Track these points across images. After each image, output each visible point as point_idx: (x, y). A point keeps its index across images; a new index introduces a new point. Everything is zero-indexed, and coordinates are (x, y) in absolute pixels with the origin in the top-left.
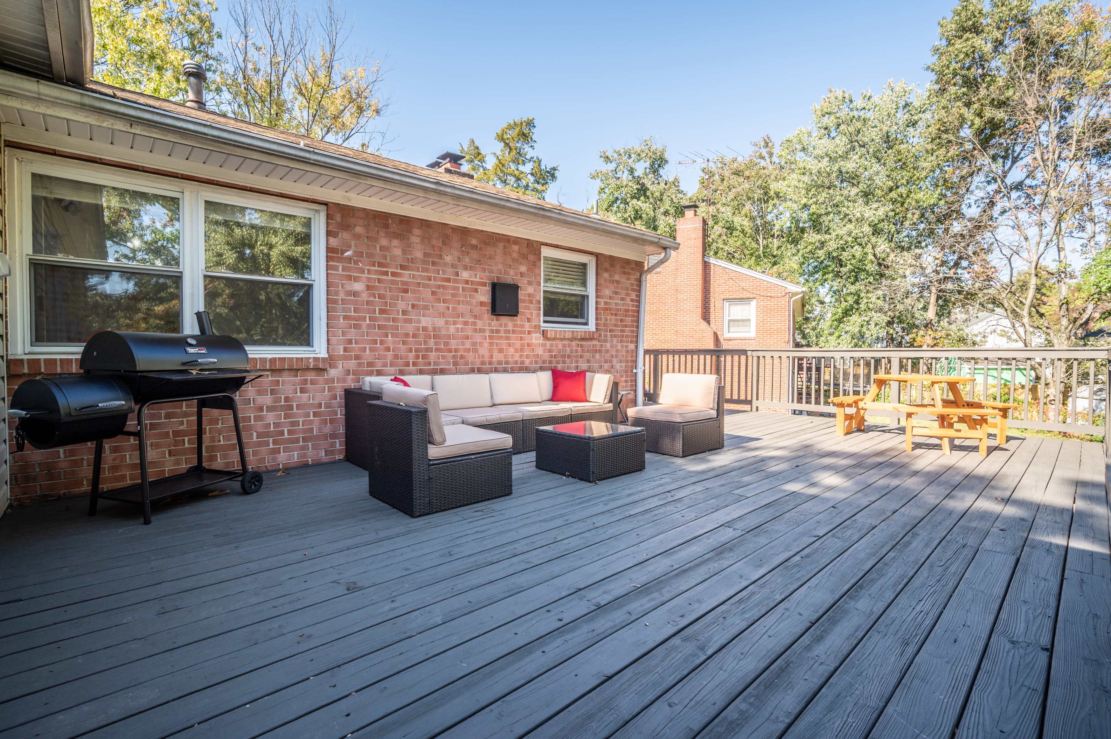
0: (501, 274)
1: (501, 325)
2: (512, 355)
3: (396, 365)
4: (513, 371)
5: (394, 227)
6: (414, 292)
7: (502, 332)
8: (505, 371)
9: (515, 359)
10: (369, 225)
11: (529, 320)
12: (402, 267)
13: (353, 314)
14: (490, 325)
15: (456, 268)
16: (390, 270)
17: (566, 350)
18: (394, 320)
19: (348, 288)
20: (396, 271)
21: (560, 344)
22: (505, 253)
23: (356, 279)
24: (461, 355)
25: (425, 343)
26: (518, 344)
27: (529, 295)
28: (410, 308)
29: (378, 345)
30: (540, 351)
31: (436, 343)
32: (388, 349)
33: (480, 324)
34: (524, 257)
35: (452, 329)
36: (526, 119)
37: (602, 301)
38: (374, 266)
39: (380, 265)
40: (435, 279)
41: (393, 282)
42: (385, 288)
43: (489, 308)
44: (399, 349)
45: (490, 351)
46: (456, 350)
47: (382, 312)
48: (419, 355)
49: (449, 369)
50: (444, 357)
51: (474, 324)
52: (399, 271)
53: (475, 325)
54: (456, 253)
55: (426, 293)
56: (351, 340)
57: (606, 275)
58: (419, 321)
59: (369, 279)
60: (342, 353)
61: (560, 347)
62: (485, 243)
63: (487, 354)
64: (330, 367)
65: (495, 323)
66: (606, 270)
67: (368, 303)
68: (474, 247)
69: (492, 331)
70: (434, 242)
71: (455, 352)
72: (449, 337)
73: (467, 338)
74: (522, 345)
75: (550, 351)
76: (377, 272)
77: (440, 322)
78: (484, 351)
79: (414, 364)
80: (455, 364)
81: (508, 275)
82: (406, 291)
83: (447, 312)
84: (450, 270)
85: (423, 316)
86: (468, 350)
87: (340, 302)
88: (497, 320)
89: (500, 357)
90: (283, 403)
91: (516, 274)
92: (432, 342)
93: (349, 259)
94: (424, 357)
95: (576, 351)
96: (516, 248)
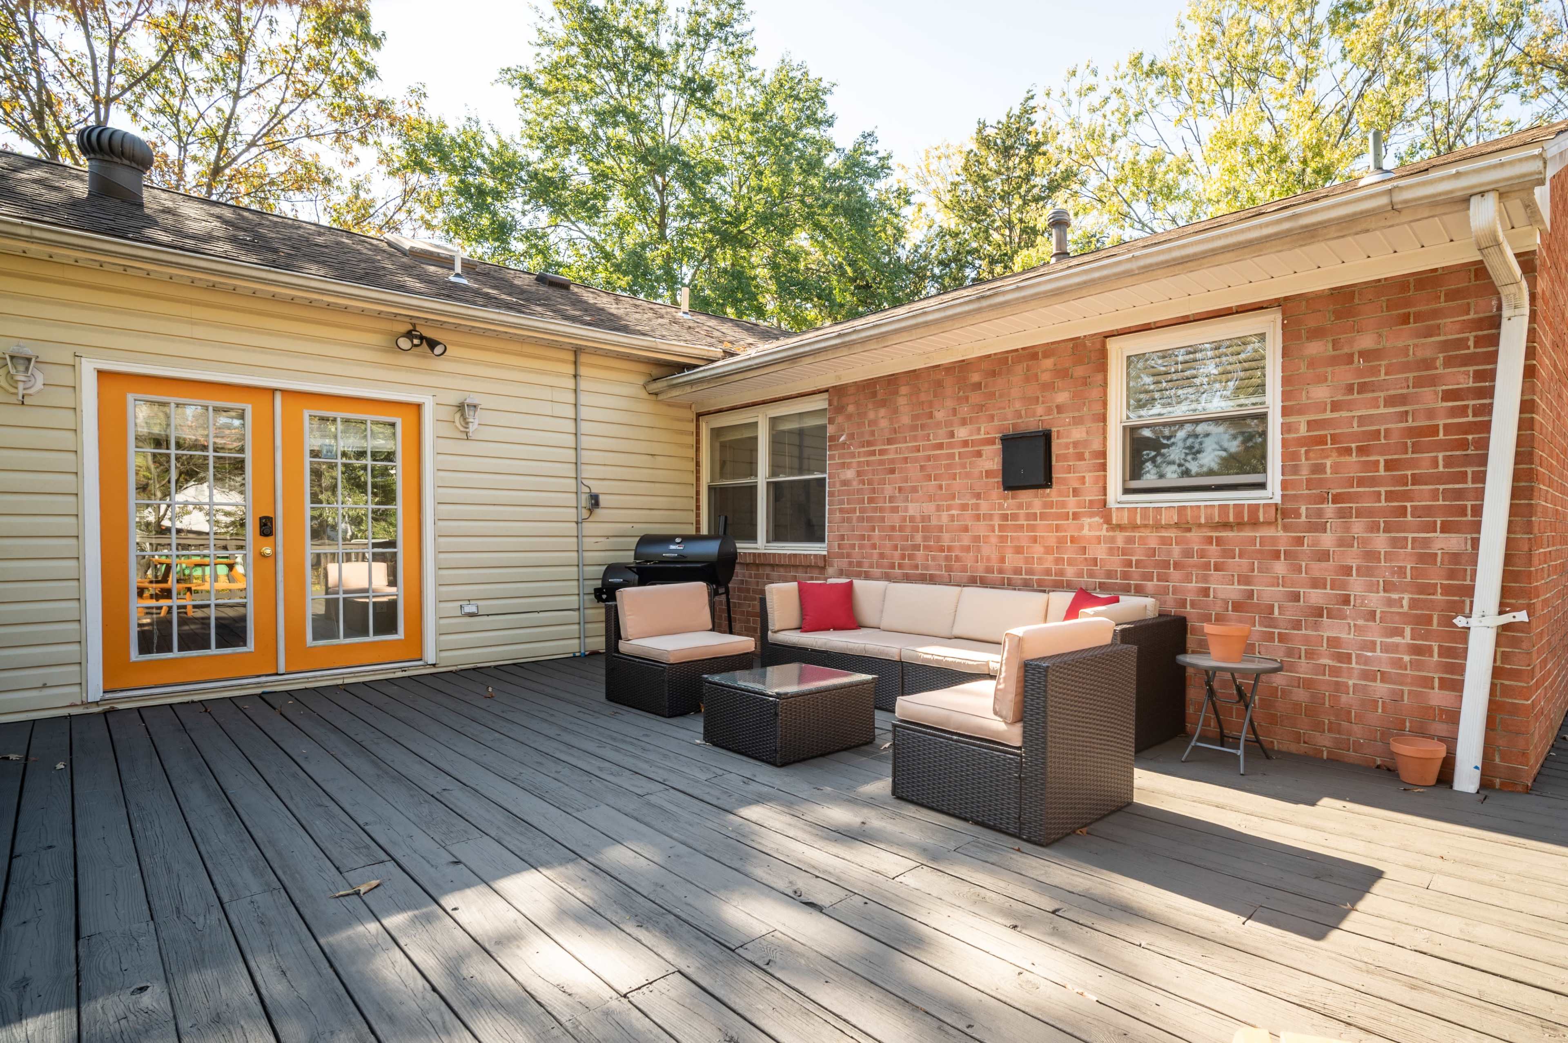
0: (1020, 417)
1: (1020, 506)
2: (1039, 559)
5: (881, 394)
6: (901, 471)
7: (1022, 517)
9: (1047, 565)
10: (859, 400)
11: (1076, 492)
12: (889, 441)
13: (845, 506)
14: (1000, 506)
15: (952, 426)
16: (877, 448)
17: (1170, 552)
18: (881, 509)
19: (842, 478)
20: (883, 447)
21: (1152, 539)
22: (1027, 379)
23: (849, 467)
24: (957, 556)
25: (912, 537)
26: (1051, 538)
27: (1076, 444)
28: (897, 493)
29: (866, 541)
30: (1100, 552)
31: (925, 538)
32: (875, 546)
33: (984, 507)
34: (1065, 374)
35: (945, 517)
37: (1302, 422)
38: (864, 446)
39: (869, 443)
40: (924, 448)
41: (881, 462)
42: (874, 471)
43: (1000, 479)
44: (885, 547)
45: (1001, 550)
46: (950, 549)
47: (870, 500)
48: (905, 554)
49: (940, 576)
50: (934, 558)
51: (977, 507)
52: (886, 447)
53: (977, 510)
54: (950, 404)
55: (914, 471)
56: (844, 535)
58: (906, 509)
59: (859, 463)
60: (838, 550)
61: (1153, 543)
62: (994, 374)
63: (995, 555)
64: (829, 566)
65: (1010, 503)
67: (858, 492)
68: (978, 386)
69: (1005, 517)
70: (923, 397)
71: (948, 550)
72: (940, 528)
73: (966, 529)
74: (1061, 541)
75: (1124, 552)
76: (866, 454)
77: (929, 508)
78: (989, 550)
79: (900, 566)
80: (948, 570)
81: (1034, 416)
82: (893, 471)
83: (939, 492)
84: (943, 431)
85: (911, 501)
86: (967, 549)
87: (837, 493)
88: (1013, 497)
89: (1019, 561)
91: (1049, 411)
92: (919, 538)
93: (843, 445)
94: (910, 557)
95: (1202, 554)
96: (1048, 363)
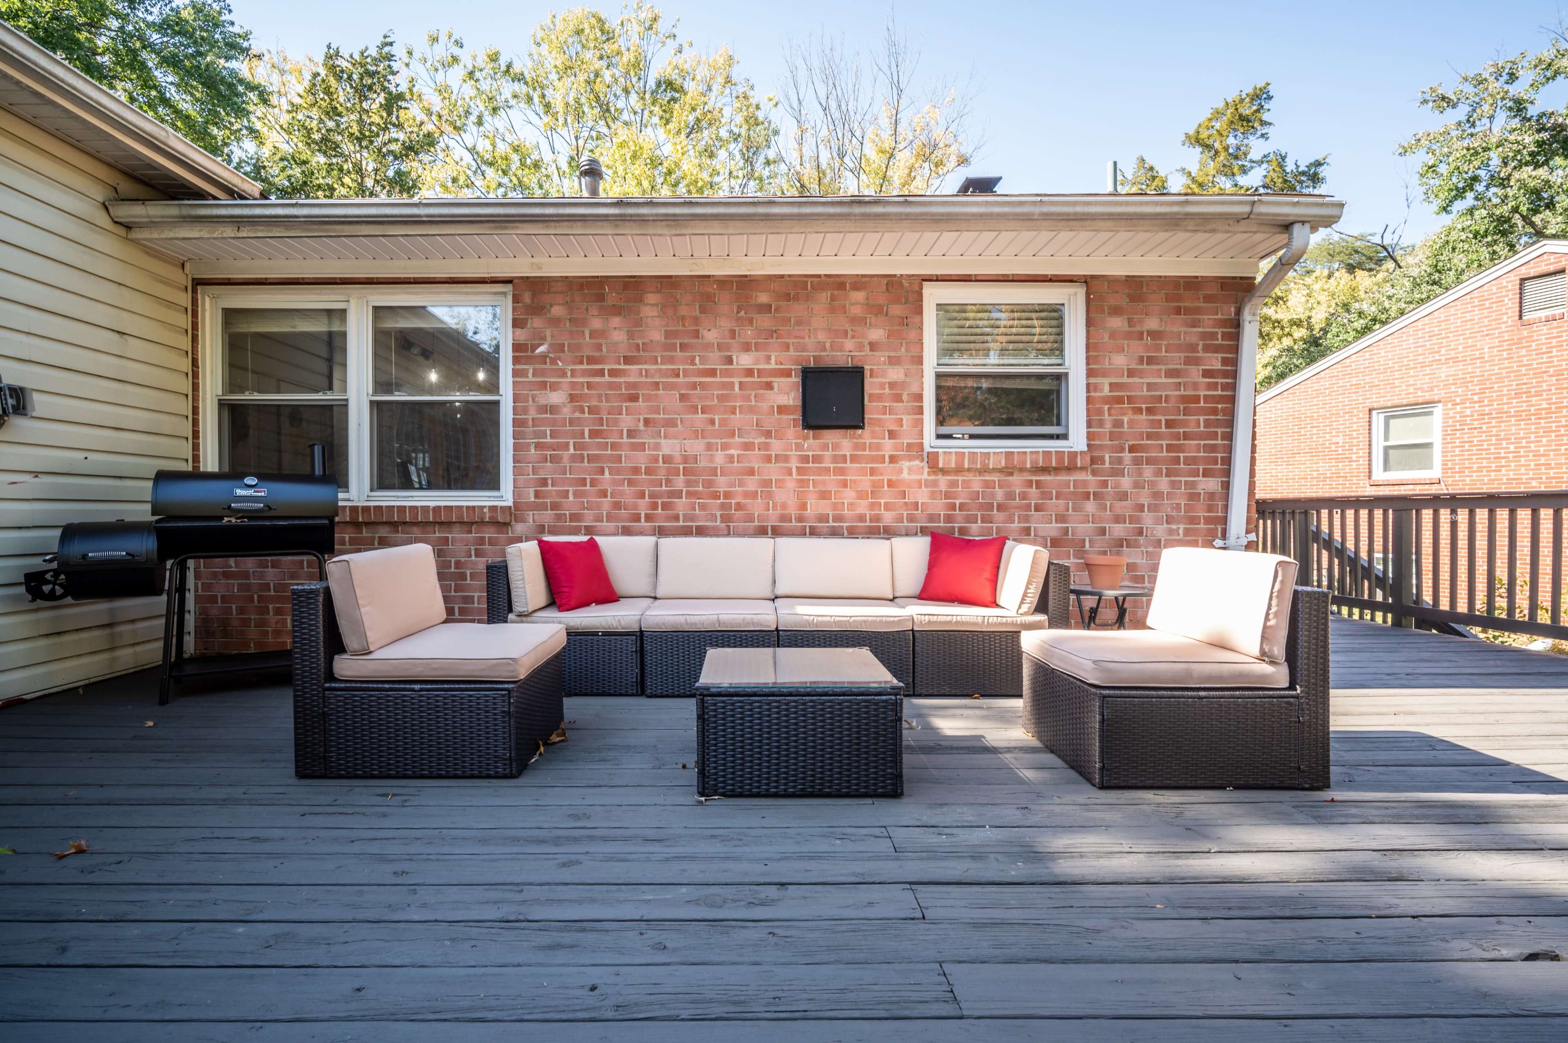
0: (823, 350)
1: (825, 447)
2: (851, 504)
3: (616, 519)
4: (853, 533)
5: (612, 298)
6: (647, 398)
7: (828, 460)
8: (835, 533)
9: (860, 511)
10: (573, 301)
11: (892, 434)
12: (628, 360)
13: (549, 440)
14: (799, 447)
15: (729, 350)
16: (607, 367)
17: (993, 495)
18: (614, 446)
19: (542, 401)
20: (618, 367)
21: (976, 483)
22: (832, 310)
23: (554, 387)
24: (738, 504)
25: (668, 481)
26: (865, 482)
27: (892, 385)
28: (641, 426)
29: (588, 487)
30: (922, 496)
31: (688, 483)
32: (604, 494)
33: (777, 447)
34: (878, 310)
35: (720, 458)
36: (1250, 90)
37: (1105, 383)
38: (581, 363)
39: (591, 360)
40: (686, 373)
41: (611, 386)
42: (600, 396)
43: (798, 416)
44: (622, 494)
45: (800, 495)
46: (727, 495)
47: (594, 434)
48: (657, 503)
49: (714, 528)
50: (703, 507)
51: (766, 446)
52: (622, 367)
53: (767, 450)
54: (726, 324)
55: (670, 400)
56: (546, 479)
57: (1117, 323)
58: (657, 447)
59: (573, 385)
60: (532, 499)
61: (977, 487)
62: (788, 297)
63: (793, 501)
64: (516, 521)
65: (812, 443)
66: (1116, 311)
67: (572, 422)
68: (766, 308)
69: (805, 459)
70: (684, 311)
71: (726, 497)
72: (714, 471)
73: (751, 472)
74: (877, 485)
75: (947, 495)
76: (585, 373)
77: (696, 447)
78: (784, 496)
79: (648, 518)
80: (726, 519)
81: (841, 351)
82: (634, 398)
83: (710, 428)
84: (715, 355)
85: (665, 437)
86: (754, 495)
87: (531, 422)
88: (814, 438)
89: (824, 507)
90: (453, 570)
91: (861, 347)
92: (680, 482)
93: (543, 358)
94: (665, 506)
95: (1024, 496)
96: (859, 296)
